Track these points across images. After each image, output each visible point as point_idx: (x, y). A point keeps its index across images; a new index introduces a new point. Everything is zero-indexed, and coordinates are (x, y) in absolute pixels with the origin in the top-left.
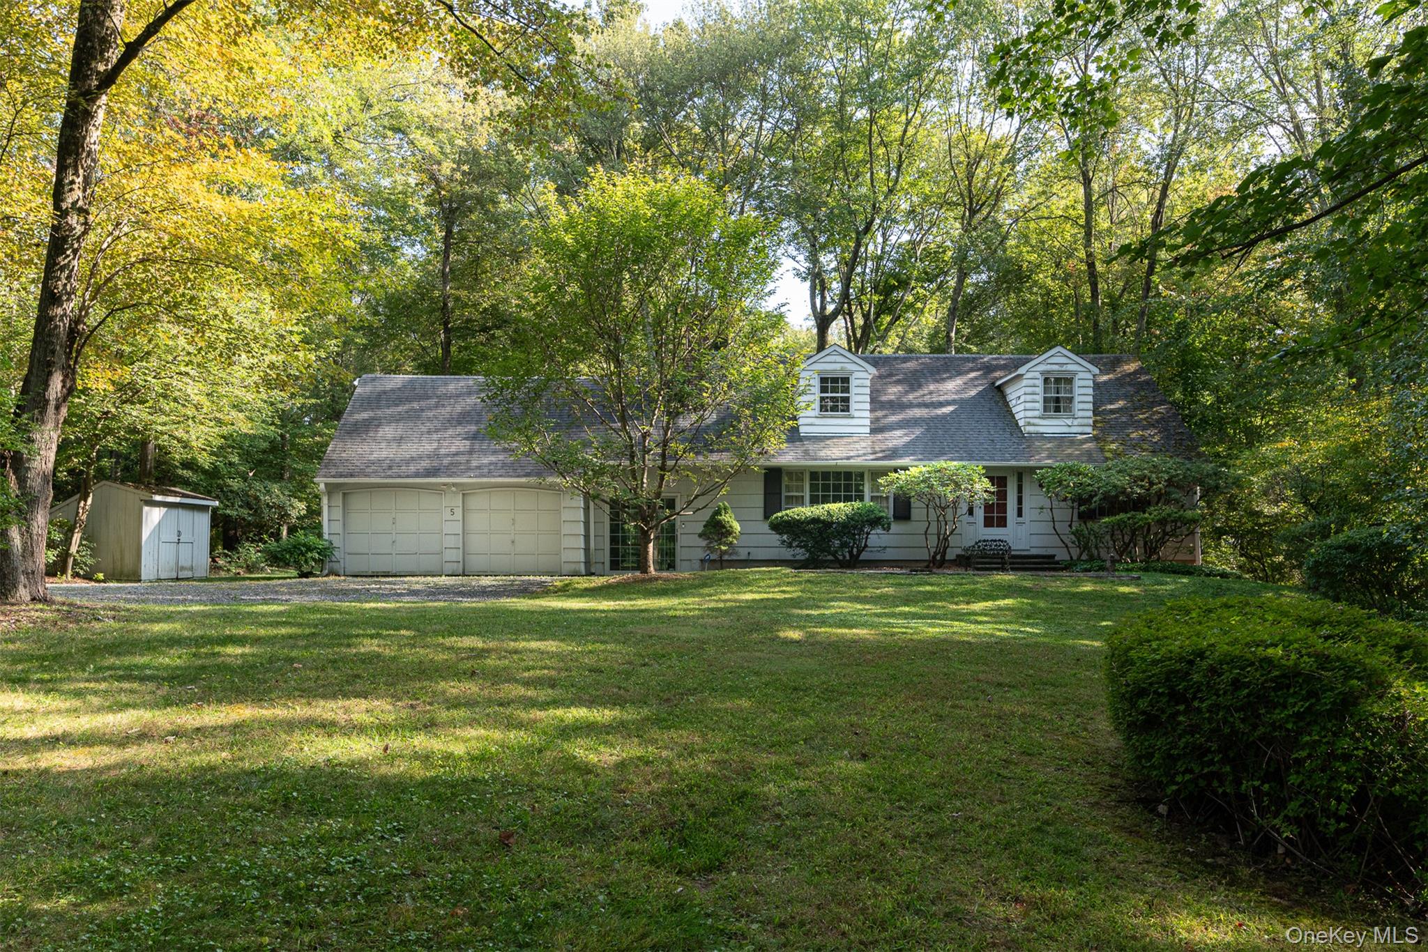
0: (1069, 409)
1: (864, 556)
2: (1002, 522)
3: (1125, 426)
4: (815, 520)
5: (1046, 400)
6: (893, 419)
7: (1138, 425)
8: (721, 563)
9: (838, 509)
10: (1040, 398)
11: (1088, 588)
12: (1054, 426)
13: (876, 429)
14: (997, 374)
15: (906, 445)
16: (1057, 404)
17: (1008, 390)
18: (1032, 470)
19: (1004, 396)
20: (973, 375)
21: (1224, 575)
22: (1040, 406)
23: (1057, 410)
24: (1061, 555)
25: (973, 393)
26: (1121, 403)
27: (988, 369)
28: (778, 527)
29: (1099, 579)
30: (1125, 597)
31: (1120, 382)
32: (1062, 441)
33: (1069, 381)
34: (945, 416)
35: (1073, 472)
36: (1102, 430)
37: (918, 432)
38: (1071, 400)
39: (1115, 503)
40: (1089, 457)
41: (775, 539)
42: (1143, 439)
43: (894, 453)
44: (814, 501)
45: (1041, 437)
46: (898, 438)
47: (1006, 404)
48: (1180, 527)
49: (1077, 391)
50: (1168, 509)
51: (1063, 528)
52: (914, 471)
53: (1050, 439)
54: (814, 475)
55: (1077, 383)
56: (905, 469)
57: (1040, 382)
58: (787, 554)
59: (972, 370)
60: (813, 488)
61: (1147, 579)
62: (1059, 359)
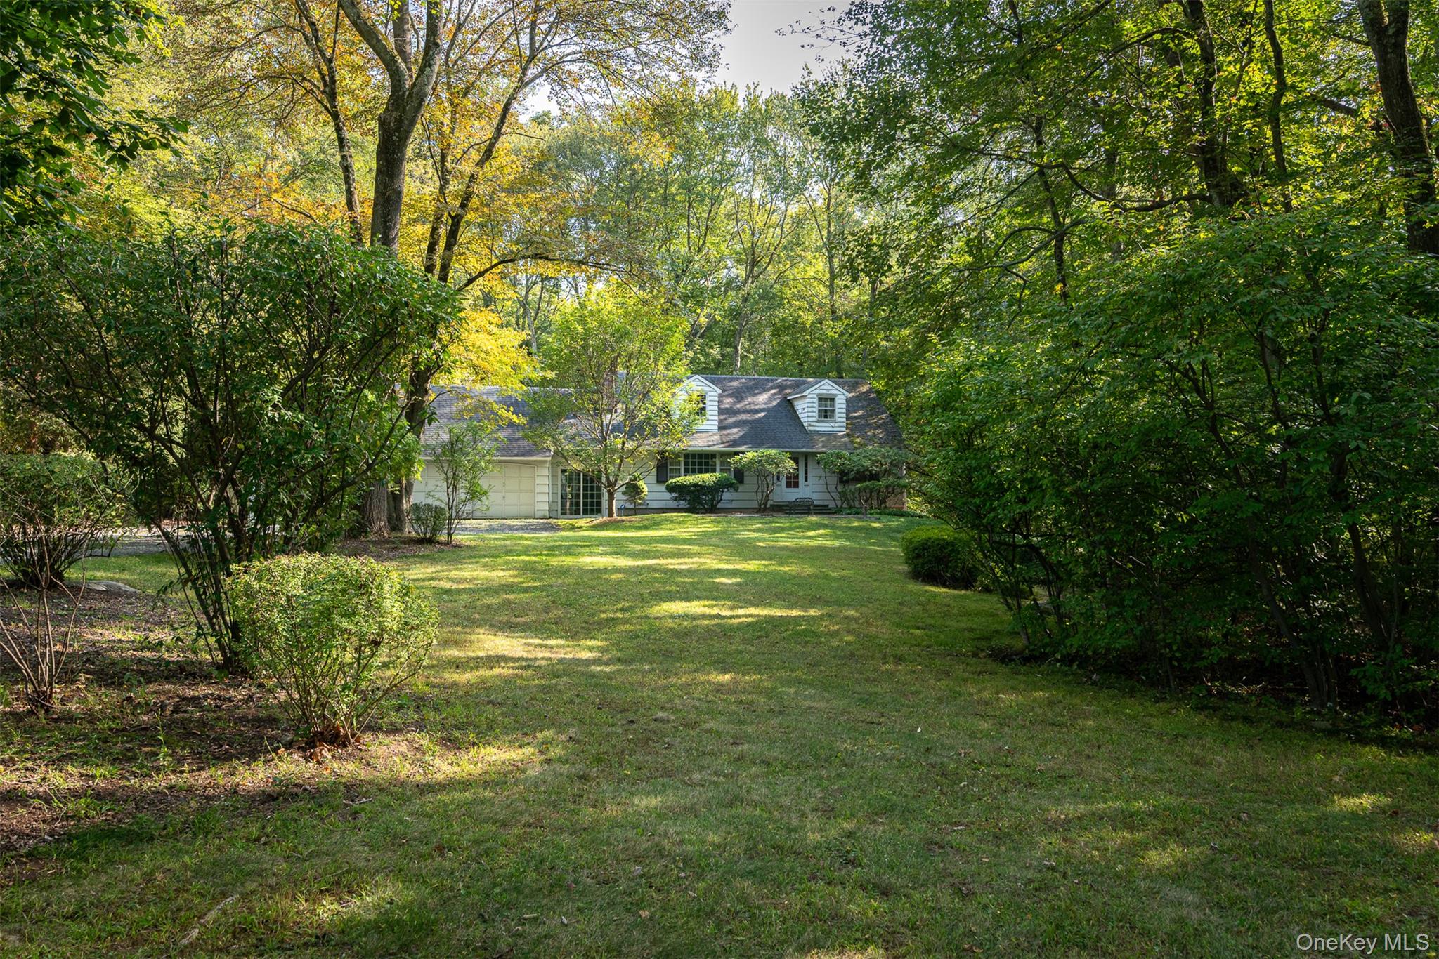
0: (832, 417)
1: (719, 506)
2: (796, 485)
3: (863, 427)
4: (696, 485)
5: (819, 411)
6: (731, 420)
7: (870, 426)
8: (636, 511)
9: (708, 478)
10: (816, 410)
11: (856, 524)
12: (824, 427)
13: (722, 427)
14: (788, 391)
15: (741, 438)
16: (826, 413)
17: (796, 403)
18: (815, 454)
19: (793, 407)
20: (773, 391)
21: (920, 516)
22: (816, 414)
23: (826, 417)
24: (832, 505)
25: (774, 403)
26: (860, 413)
27: (782, 387)
28: (671, 489)
29: (860, 519)
30: (875, 528)
31: (859, 398)
32: (830, 436)
33: (833, 400)
34: (760, 419)
35: (839, 457)
36: (851, 429)
37: (746, 429)
38: (833, 411)
39: (864, 476)
40: (845, 446)
41: (667, 495)
42: (874, 435)
43: (735, 443)
44: (687, 472)
45: (817, 433)
46: (735, 433)
47: (795, 411)
48: (896, 490)
49: (837, 406)
50: (891, 479)
51: (832, 488)
52: (750, 455)
53: (823, 435)
54: (687, 456)
55: (837, 401)
56: (743, 453)
57: (816, 400)
58: (673, 504)
59: (772, 388)
60: (686, 463)
61: (884, 518)
62: (826, 387)
